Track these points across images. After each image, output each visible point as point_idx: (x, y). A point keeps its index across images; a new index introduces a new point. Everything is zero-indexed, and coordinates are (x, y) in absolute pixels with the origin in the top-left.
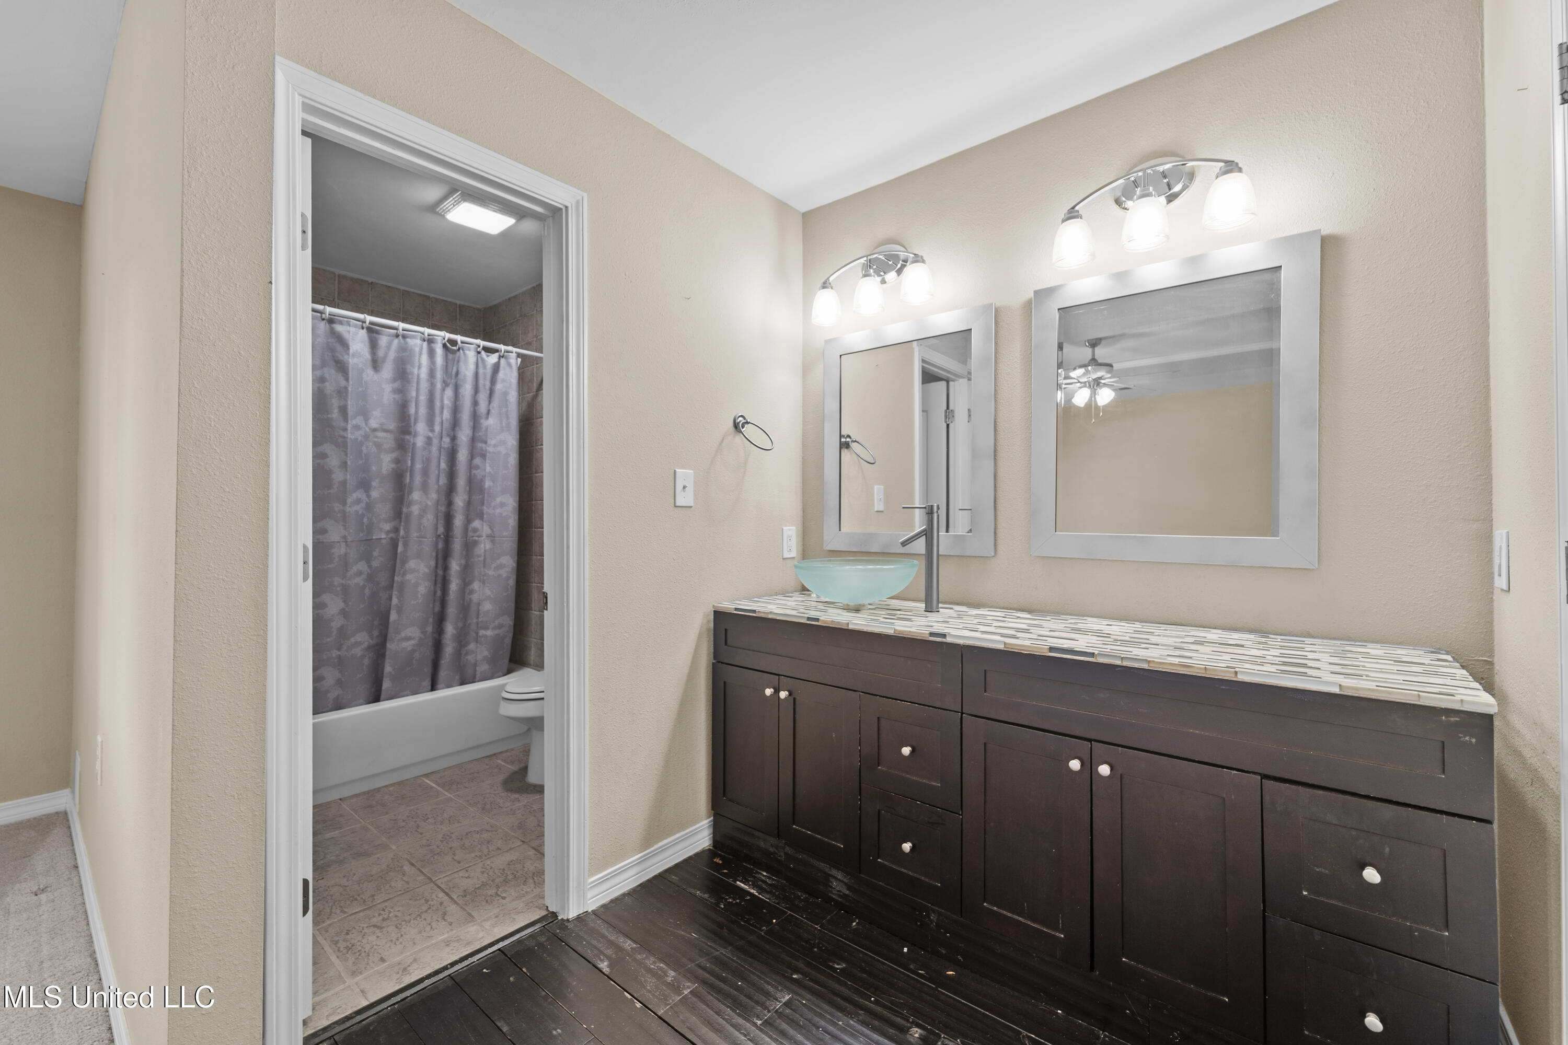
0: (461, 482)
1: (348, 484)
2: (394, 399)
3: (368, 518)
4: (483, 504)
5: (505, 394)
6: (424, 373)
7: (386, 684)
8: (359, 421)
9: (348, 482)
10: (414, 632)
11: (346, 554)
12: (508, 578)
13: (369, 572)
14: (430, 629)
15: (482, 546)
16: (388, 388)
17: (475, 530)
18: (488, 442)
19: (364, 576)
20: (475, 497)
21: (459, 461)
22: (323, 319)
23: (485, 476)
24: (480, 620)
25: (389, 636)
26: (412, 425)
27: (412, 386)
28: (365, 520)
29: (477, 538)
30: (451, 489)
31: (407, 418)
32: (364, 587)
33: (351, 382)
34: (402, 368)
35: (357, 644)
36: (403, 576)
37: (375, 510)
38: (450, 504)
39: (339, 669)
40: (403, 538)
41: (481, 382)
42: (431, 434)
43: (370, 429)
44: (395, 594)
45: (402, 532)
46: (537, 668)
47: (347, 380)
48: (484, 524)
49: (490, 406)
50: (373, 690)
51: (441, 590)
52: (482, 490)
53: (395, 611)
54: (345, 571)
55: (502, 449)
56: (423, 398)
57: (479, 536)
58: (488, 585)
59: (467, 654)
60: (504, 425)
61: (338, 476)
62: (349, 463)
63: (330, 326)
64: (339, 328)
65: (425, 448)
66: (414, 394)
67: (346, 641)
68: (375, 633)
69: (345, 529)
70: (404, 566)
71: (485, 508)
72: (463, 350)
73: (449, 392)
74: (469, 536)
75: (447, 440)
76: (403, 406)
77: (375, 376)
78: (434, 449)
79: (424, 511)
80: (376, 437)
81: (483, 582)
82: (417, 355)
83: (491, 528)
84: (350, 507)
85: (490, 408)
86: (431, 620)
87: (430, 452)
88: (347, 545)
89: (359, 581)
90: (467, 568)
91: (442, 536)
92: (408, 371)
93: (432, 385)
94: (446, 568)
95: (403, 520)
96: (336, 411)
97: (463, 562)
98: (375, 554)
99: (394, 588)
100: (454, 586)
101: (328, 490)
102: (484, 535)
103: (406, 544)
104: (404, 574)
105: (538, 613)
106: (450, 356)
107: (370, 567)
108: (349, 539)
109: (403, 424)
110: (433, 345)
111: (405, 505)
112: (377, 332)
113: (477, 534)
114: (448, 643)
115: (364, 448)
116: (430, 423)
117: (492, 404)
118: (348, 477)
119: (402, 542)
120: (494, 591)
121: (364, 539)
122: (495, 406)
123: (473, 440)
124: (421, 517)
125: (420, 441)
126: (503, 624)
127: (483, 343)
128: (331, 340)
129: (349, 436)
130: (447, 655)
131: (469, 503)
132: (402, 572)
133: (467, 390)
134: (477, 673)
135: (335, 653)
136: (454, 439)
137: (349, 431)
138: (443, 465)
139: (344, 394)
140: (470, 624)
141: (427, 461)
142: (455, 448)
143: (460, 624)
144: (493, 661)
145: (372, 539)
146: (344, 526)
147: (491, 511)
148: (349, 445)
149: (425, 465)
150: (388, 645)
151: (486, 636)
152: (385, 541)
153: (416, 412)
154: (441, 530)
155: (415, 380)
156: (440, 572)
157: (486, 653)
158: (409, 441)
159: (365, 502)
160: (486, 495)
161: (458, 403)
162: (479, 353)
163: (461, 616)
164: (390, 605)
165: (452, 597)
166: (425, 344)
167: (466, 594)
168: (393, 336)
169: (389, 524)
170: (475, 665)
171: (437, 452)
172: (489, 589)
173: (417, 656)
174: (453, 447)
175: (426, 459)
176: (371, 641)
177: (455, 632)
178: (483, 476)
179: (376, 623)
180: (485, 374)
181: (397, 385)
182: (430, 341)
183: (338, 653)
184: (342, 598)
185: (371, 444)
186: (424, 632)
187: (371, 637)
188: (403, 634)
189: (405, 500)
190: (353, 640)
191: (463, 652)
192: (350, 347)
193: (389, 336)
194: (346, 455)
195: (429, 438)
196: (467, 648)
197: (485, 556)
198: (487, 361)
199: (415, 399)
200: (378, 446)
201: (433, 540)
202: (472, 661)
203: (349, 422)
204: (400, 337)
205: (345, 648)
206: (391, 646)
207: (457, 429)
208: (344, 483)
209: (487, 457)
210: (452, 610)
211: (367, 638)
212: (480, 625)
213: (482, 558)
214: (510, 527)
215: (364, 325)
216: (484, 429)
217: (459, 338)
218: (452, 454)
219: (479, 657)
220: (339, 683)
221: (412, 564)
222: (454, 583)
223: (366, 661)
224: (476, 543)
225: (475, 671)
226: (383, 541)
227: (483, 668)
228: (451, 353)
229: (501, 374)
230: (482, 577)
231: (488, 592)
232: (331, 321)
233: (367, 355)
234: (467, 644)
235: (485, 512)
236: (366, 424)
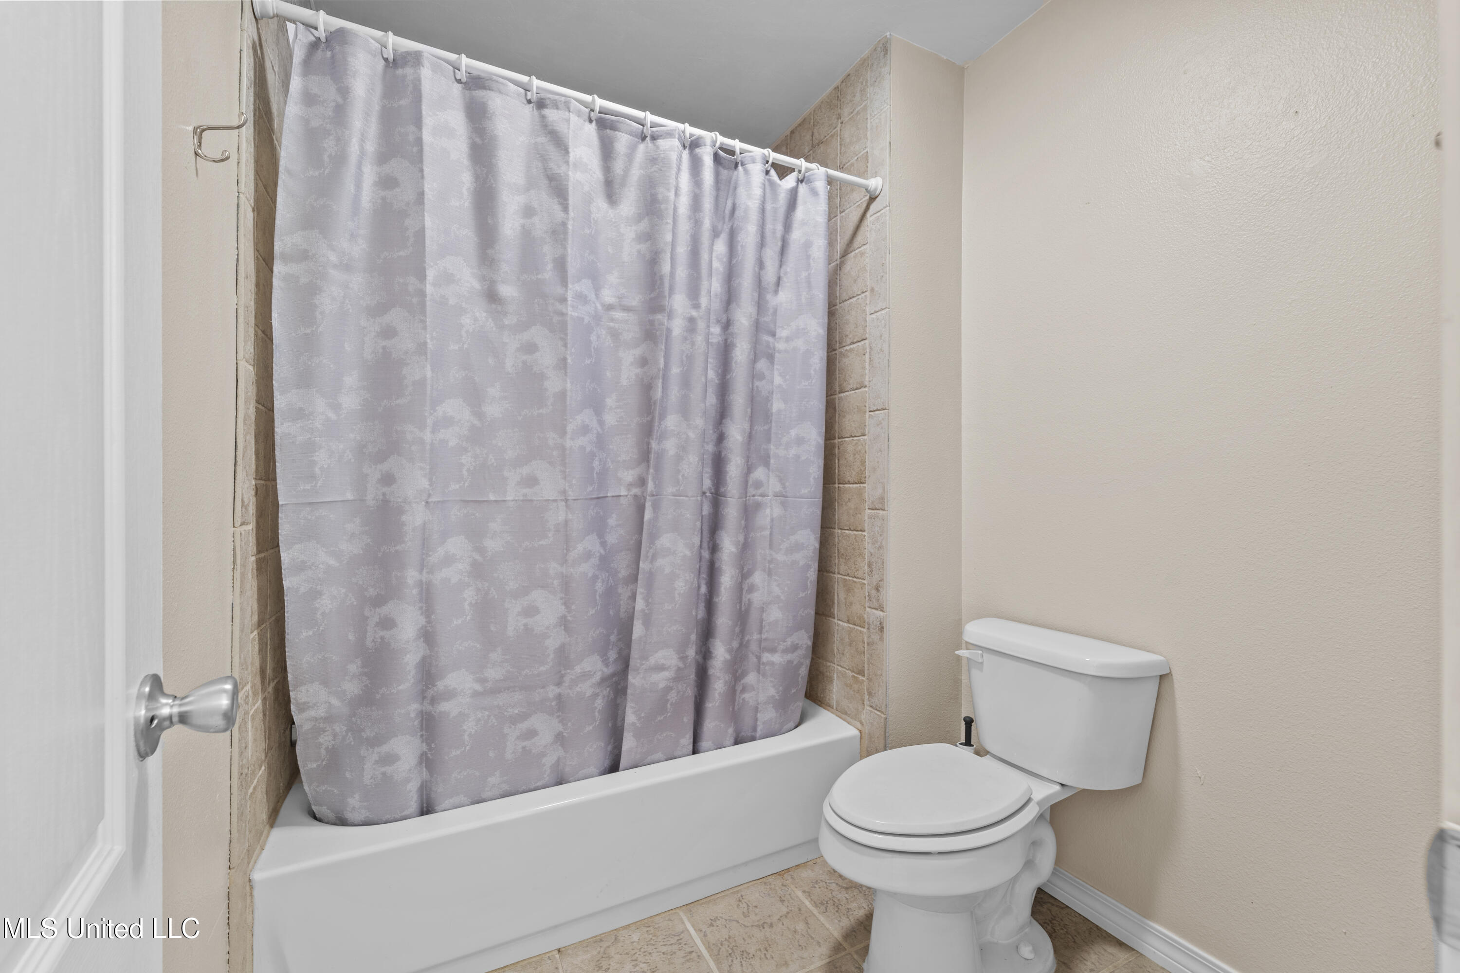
0: (739, 400)
1: (568, 398)
2: (639, 252)
3: (600, 460)
4: (769, 440)
5: (807, 245)
6: (684, 203)
7: (629, 743)
8: (584, 286)
9: (569, 394)
10: (668, 657)
11: (566, 522)
12: (808, 567)
13: (602, 551)
14: (691, 652)
15: (768, 511)
16: (630, 233)
17: (758, 484)
18: (778, 335)
19: (595, 561)
20: (759, 428)
21: (736, 362)
22: (529, 102)
23: (773, 392)
24: (764, 636)
25: (632, 663)
26: (667, 294)
27: (667, 223)
28: (596, 463)
29: (760, 498)
30: (722, 413)
31: (658, 282)
32: (595, 578)
33: (572, 214)
34: (652, 195)
35: (586, 676)
36: (652, 562)
37: (611, 447)
38: (721, 438)
39: (558, 717)
40: (653, 496)
41: (769, 226)
42: (694, 313)
43: (603, 305)
44: (640, 590)
45: (650, 486)
46: (844, 716)
47: (566, 209)
48: (771, 473)
49: (782, 271)
50: (610, 748)
51: (706, 584)
52: (767, 417)
53: (641, 621)
54: (565, 551)
55: (799, 343)
56: (682, 250)
57: (763, 495)
58: (777, 578)
59: (744, 690)
60: (804, 301)
61: (553, 384)
62: (569, 361)
63: (540, 113)
64: (551, 114)
65: (685, 339)
66: (669, 237)
67: (569, 671)
68: (613, 655)
69: (565, 478)
70: (654, 544)
71: (772, 447)
72: (742, 165)
73: (721, 247)
74: (749, 494)
75: (716, 330)
76: (652, 261)
77: (610, 211)
78: (699, 339)
79: (683, 448)
80: (612, 320)
81: (770, 573)
82: (674, 171)
83: (781, 481)
84: (572, 439)
85: (782, 275)
86: (693, 637)
87: (693, 344)
88: (567, 506)
89: (587, 568)
90: (745, 548)
91: (708, 494)
92: (660, 197)
93: (697, 223)
94: (714, 548)
95: (652, 463)
96: (550, 266)
97: (741, 538)
98: (612, 522)
99: (639, 582)
100: (727, 579)
101: (538, 409)
102: (770, 493)
103: (656, 507)
104: (654, 558)
105: (846, 624)
106: (724, 173)
107: (603, 544)
108: (571, 495)
109: (652, 295)
110: (697, 150)
111: (655, 437)
112: (613, 127)
113: (760, 491)
114: (718, 674)
115: (593, 338)
116: (694, 292)
117: (784, 267)
118: (569, 385)
119: (650, 503)
120: (786, 589)
121: (594, 496)
122: (788, 270)
123: (758, 327)
124: (679, 459)
125: (677, 326)
126: (797, 644)
127: (774, 156)
128: (542, 140)
129: (570, 313)
130: (717, 695)
131: (750, 437)
132: (650, 554)
133: (749, 235)
134: (758, 723)
135: (552, 691)
136: (727, 325)
137: (569, 303)
138: (711, 374)
139: (562, 236)
140: (748, 641)
141: (688, 361)
142: (729, 341)
143: (735, 644)
144: (782, 704)
145: (607, 497)
146: (564, 472)
147: (782, 452)
148: (570, 328)
149: (685, 369)
150: (630, 677)
151: (772, 664)
152: (626, 500)
153: (672, 274)
154: (707, 483)
155: (671, 212)
156: (706, 554)
157: (772, 692)
158: (662, 324)
159: (595, 432)
160: (773, 424)
161: (734, 262)
162: (767, 172)
163: (737, 629)
164: (634, 608)
165: (723, 599)
166: (686, 154)
167: (744, 591)
168: (636, 136)
169: (631, 472)
170: (756, 710)
171: (704, 344)
172: (778, 585)
173: (673, 696)
174: (726, 340)
175: (687, 356)
176: (605, 670)
177: (728, 657)
178: (769, 392)
179: (613, 638)
180: (775, 210)
181: (644, 226)
182: (693, 145)
183: (558, 690)
184: (562, 598)
185: (604, 332)
186: (683, 658)
187: (606, 662)
188: (652, 661)
189: (656, 428)
190: (578, 669)
191: (739, 688)
192: (570, 150)
193: (631, 134)
194: (565, 345)
195: (692, 320)
196: (742, 682)
197: (771, 528)
198: (779, 185)
199: (670, 247)
200: (615, 335)
201: (697, 500)
202: (752, 703)
203: (570, 286)
204: (648, 139)
205: (567, 681)
206: (634, 680)
207: (733, 306)
208: (563, 395)
209: (776, 360)
210: (723, 621)
211: (599, 665)
212: (763, 645)
213: (767, 533)
214: (812, 479)
215: (592, 114)
216: (771, 311)
217: (737, 144)
218: (726, 351)
219: (762, 698)
220: (560, 738)
221: (665, 540)
222: (727, 575)
223: (599, 703)
224: (758, 506)
225: (756, 720)
226: (624, 501)
227: (767, 715)
228: (724, 168)
229: (799, 214)
230: (767, 565)
231: (776, 591)
232: (541, 104)
233: (598, 174)
234: (744, 674)
235: (771, 453)
236: (597, 296)
